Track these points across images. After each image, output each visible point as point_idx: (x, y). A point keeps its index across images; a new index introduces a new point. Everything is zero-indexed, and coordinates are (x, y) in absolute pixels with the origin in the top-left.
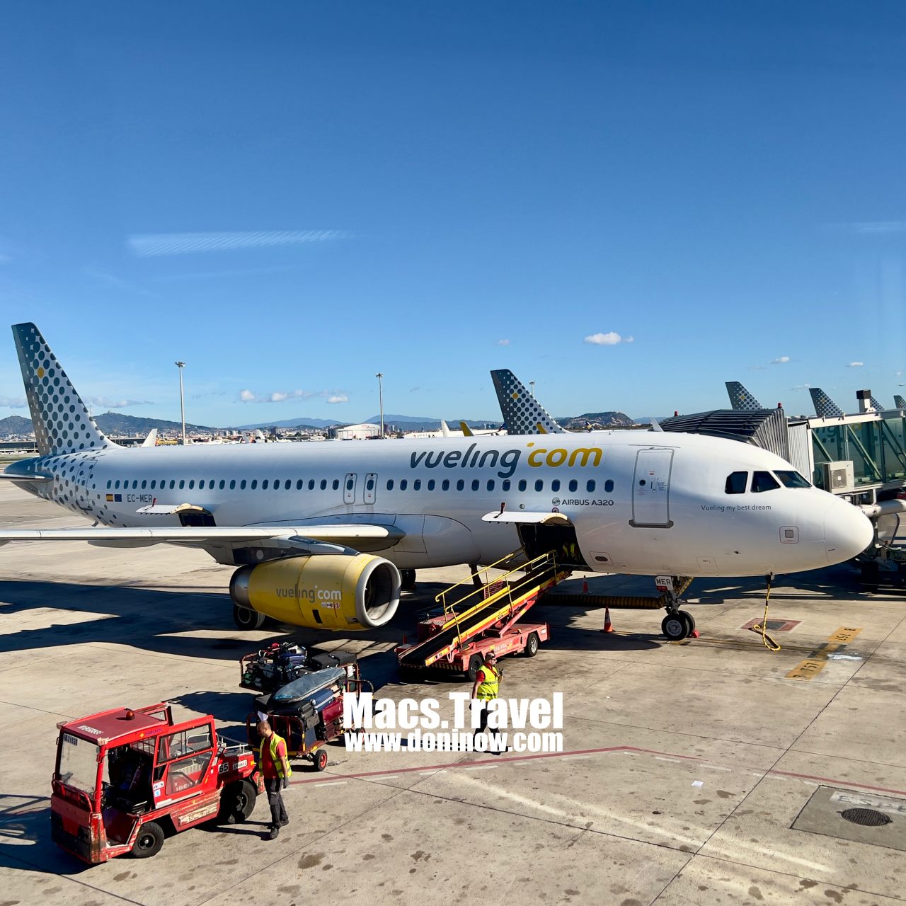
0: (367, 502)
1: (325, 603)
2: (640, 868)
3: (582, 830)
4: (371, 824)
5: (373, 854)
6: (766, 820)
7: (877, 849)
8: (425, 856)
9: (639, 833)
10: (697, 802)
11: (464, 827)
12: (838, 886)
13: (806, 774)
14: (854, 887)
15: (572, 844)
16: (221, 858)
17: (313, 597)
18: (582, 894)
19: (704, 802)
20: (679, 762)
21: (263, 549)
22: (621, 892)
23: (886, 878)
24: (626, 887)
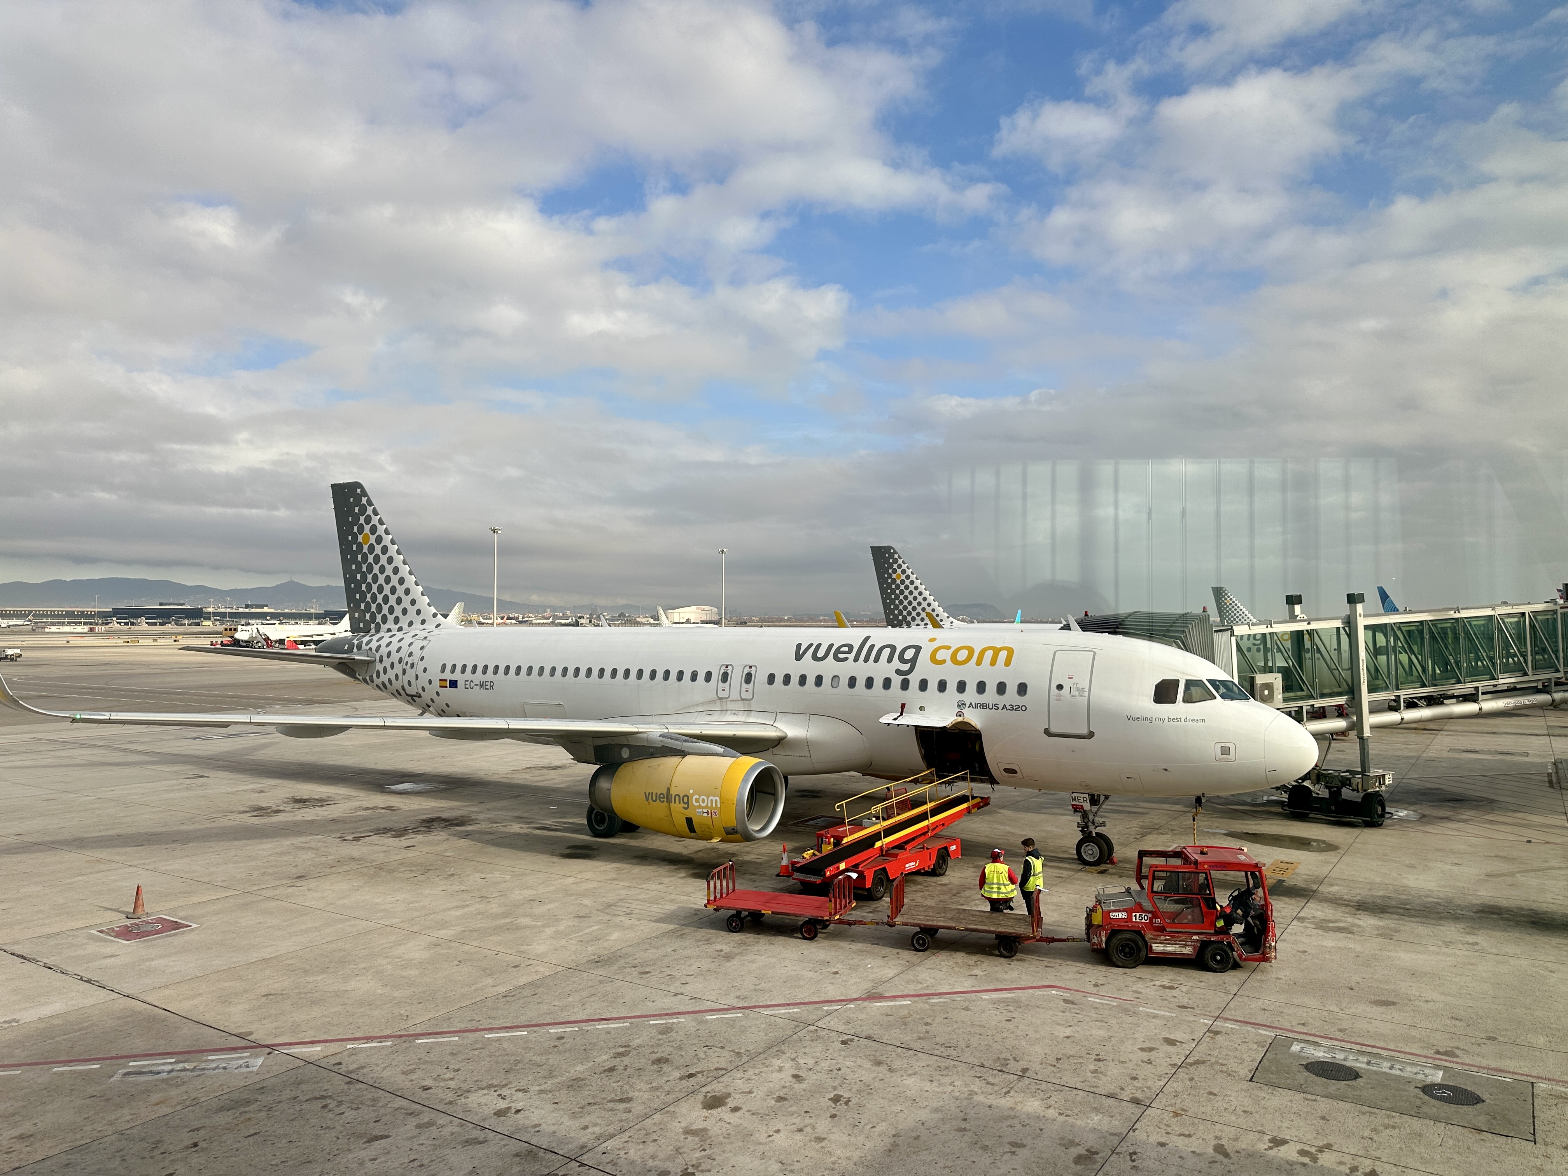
0: (744, 698)
1: (701, 810)
2: (1089, 1121)
3: (1017, 1077)
4: (777, 1063)
5: (786, 1096)
6: (1221, 1071)
7: (1348, 1106)
8: (845, 1100)
9: (1082, 1082)
10: (1142, 1049)
11: (883, 1069)
12: (1311, 1146)
13: (1260, 1023)
14: (1329, 1146)
15: (1009, 1092)
16: (613, 1095)
17: (688, 803)
18: (1028, 1148)
19: (1151, 1049)
20: (1115, 1004)
21: (628, 746)
22: (1071, 1146)
23: (1362, 1138)
24: (1077, 1141)
